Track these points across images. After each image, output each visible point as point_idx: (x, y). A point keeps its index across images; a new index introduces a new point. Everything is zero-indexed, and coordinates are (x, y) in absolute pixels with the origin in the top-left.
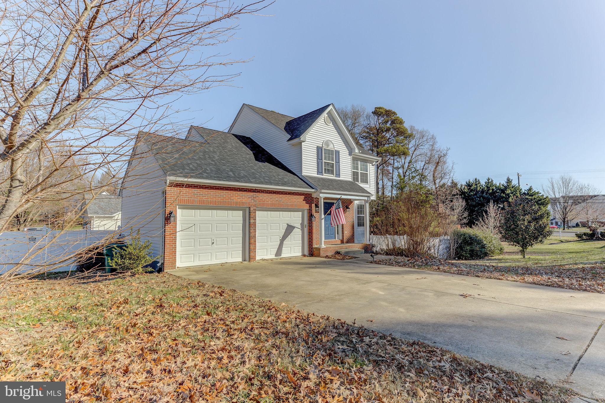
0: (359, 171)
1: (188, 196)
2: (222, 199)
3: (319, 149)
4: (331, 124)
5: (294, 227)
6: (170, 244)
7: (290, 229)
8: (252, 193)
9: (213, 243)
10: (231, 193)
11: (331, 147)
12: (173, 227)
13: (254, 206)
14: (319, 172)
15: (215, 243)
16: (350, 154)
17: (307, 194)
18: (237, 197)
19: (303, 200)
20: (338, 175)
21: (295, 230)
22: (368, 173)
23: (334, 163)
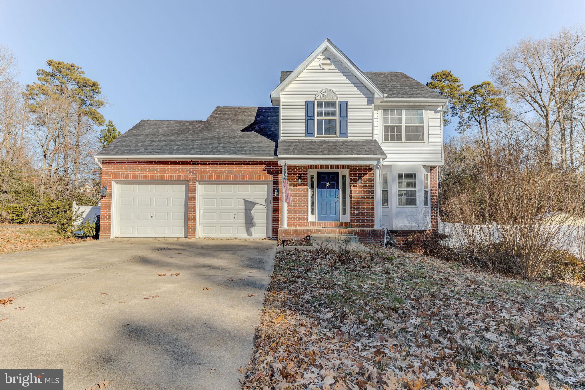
0: (404, 125)
1: (121, 171)
2: (156, 174)
3: (309, 104)
4: (332, 67)
5: (255, 204)
6: (105, 215)
7: (249, 205)
8: (191, 166)
9: (152, 217)
10: (167, 167)
11: (330, 98)
12: (107, 201)
13: (192, 179)
14: (309, 133)
15: (154, 217)
16: (370, 101)
17: (270, 162)
18: (172, 170)
19: (264, 170)
20: (344, 134)
21: (257, 206)
22: (425, 125)
23: (337, 118)
